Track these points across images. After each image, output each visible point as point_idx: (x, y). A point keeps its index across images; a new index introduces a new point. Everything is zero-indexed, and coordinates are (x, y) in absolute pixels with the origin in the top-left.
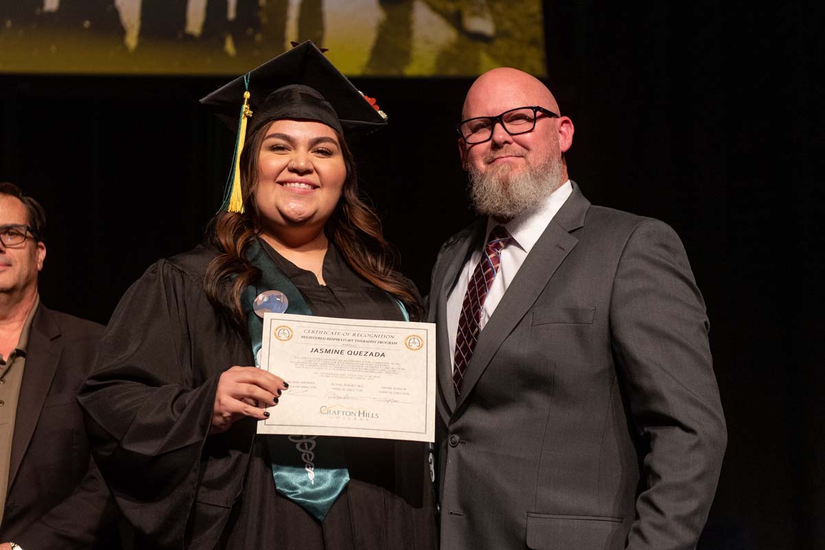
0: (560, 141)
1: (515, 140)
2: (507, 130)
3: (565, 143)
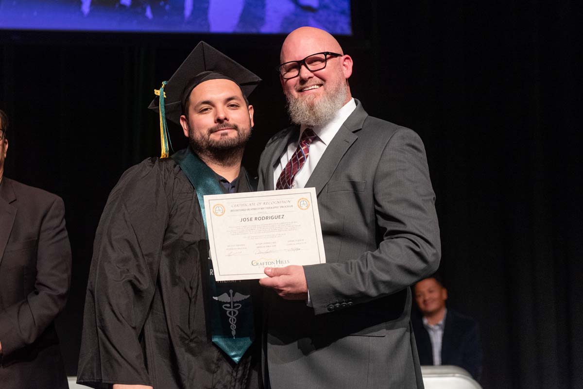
0: (344, 72)
1: (316, 75)
2: (309, 70)
3: (348, 72)
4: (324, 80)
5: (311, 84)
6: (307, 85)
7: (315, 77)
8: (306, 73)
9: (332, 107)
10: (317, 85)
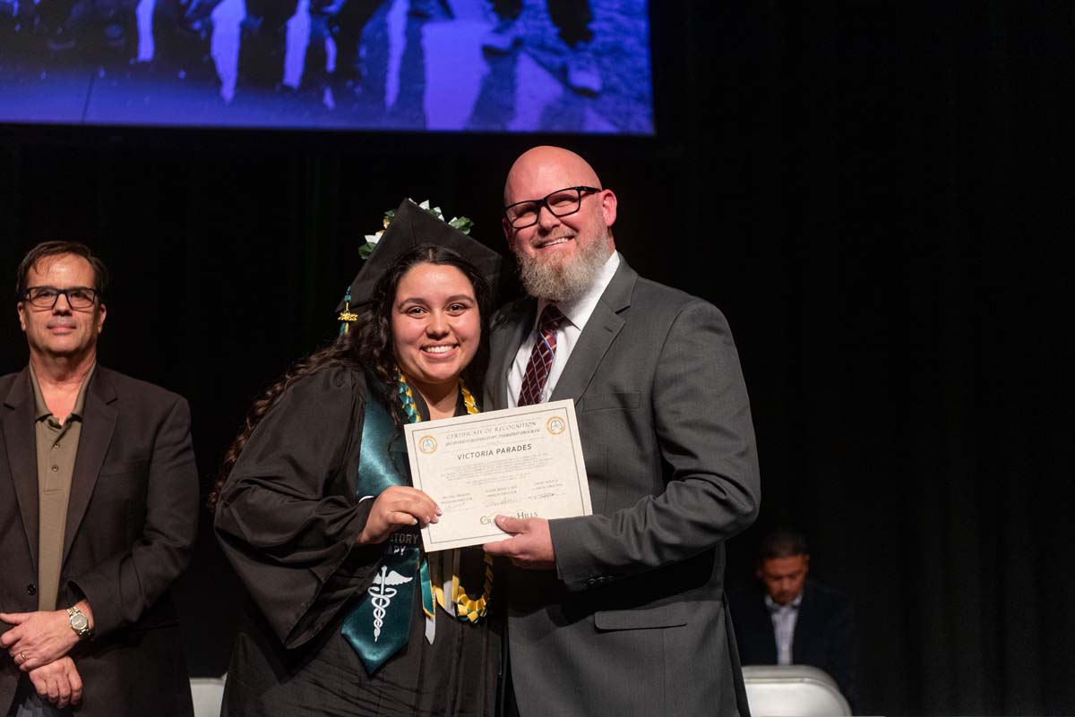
0: (605, 216)
1: (563, 222)
2: (553, 213)
3: (610, 216)
4: (576, 230)
5: (557, 236)
6: (551, 237)
7: (562, 225)
8: (549, 219)
9: (590, 271)
10: (566, 237)
